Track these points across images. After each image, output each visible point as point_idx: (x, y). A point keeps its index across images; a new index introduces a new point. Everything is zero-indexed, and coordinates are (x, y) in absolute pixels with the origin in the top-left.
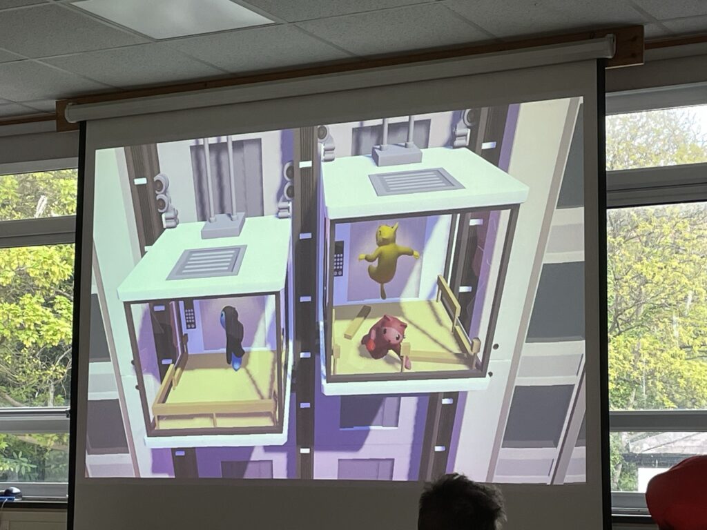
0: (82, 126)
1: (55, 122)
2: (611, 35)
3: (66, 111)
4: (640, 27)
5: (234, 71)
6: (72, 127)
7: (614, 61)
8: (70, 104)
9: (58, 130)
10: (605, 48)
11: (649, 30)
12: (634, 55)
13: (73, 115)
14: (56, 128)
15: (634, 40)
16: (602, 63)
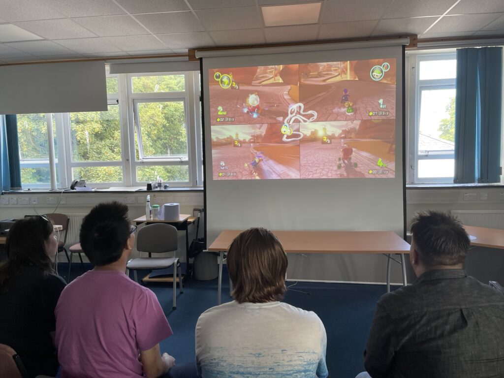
0: (201, 59)
1: (187, 57)
2: (409, 38)
3: (196, 54)
4: (416, 35)
6: (197, 59)
7: (408, 46)
8: (196, 51)
9: (190, 60)
10: (406, 41)
11: (419, 37)
12: (414, 45)
13: (198, 55)
14: (188, 60)
15: (415, 39)
16: (404, 47)
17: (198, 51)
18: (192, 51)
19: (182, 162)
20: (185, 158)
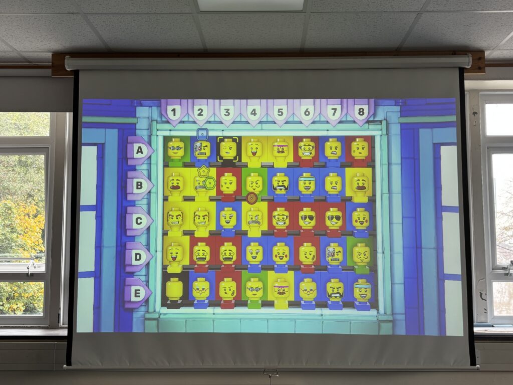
0: (76, 73)
1: (51, 70)
3: (66, 61)
4: (482, 52)
6: (68, 73)
7: (469, 71)
8: (67, 57)
9: (54, 73)
10: (466, 62)
11: (487, 54)
13: (70, 64)
14: (50, 75)
15: (480, 59)
16: (462, 71)
17: (72, 57)
18: (59, 56)
19: (32, 275)
20: (39, 267)
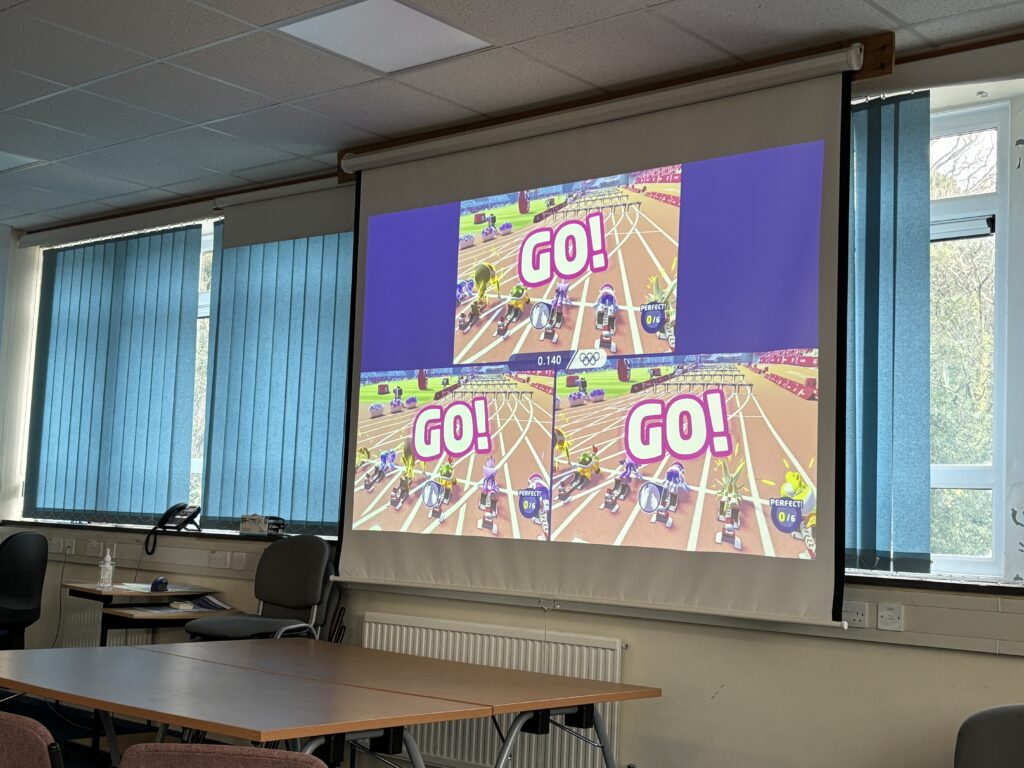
5: (484, 111)
9: (341, 179)
